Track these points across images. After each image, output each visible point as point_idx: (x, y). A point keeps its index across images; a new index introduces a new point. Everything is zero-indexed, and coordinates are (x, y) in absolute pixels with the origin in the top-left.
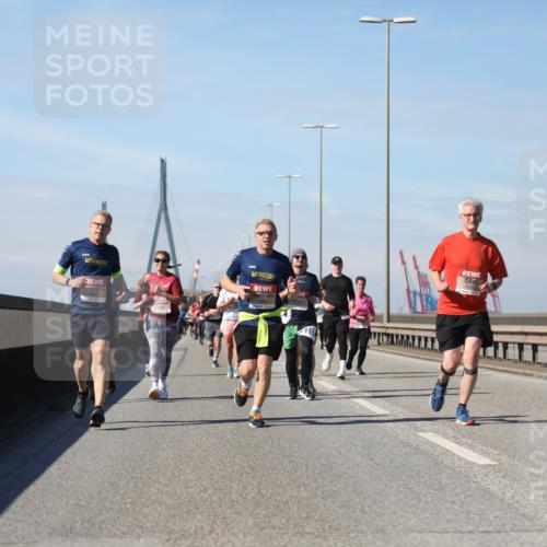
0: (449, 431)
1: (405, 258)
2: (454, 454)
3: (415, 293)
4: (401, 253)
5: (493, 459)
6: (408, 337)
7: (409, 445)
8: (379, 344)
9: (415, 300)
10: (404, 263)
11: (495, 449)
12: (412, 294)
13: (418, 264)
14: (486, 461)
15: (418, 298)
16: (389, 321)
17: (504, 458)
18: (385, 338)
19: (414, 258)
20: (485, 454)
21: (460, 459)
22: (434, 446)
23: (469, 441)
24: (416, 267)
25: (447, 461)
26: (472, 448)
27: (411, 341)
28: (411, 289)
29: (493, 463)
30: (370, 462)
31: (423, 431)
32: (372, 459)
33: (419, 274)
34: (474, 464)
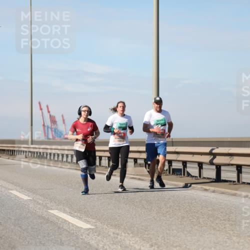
0: (67, 209)
1: (42, 107)
2: (69, 223)
3: (48, 128)
4: (39, 103)
5: (92, 225)
6: (43, 153)
7: (43, 218)
8: (26, 157)
9: (48, 131)
10: (41, 109)
11: (94, 219)
12: (46, 128)
13: (50, 110)
14: (88, 226)
15: (50, 130)
16: (32, 143)
17: (98, 224)
18: (30, 154)
19: (47, 106)
20: (87, 222)
21: (73, 225)
22: (58, 218)
23: (79, 214)
24: (49, 112)
25: (65, 227)
26: (80, 218)
27: (45, 155)
28: (46, 125)
29: (93, 227)
30: (19, 229)
31: (51, 209)
32: (20, 227)
33: (50, 116)
34: (81, 228)
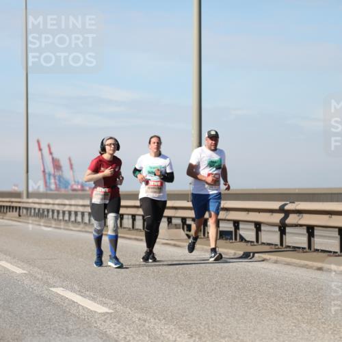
0: (76, 287)
1: (42, 147)
2: (79, 305)
3: (50, 175)
4: (38, 141)
5: (110, 308)
6: (43, 210)
7: (43, 299)
8: (20, 216)
9: (50, 180)
10: (40, 150)
11: (112, 299)
12: (47, 176)
15: (52, 178)
16: (28, 197)
17: (119, 307)
18: (25, 211)
19: (49, 146)
20: (104, 304)
21: (84, 308)
22: (63, 298)
23: (92, 294)
24: (51, 153)
25: (73, 311)
26: (94, 299)
27: (46, 213)
28: (47, 171)
29: (111, 311)
30: (10, 313)
31: (54, 286)
32: (12, 311)
33: (53, 158)
34: (95, 312)
